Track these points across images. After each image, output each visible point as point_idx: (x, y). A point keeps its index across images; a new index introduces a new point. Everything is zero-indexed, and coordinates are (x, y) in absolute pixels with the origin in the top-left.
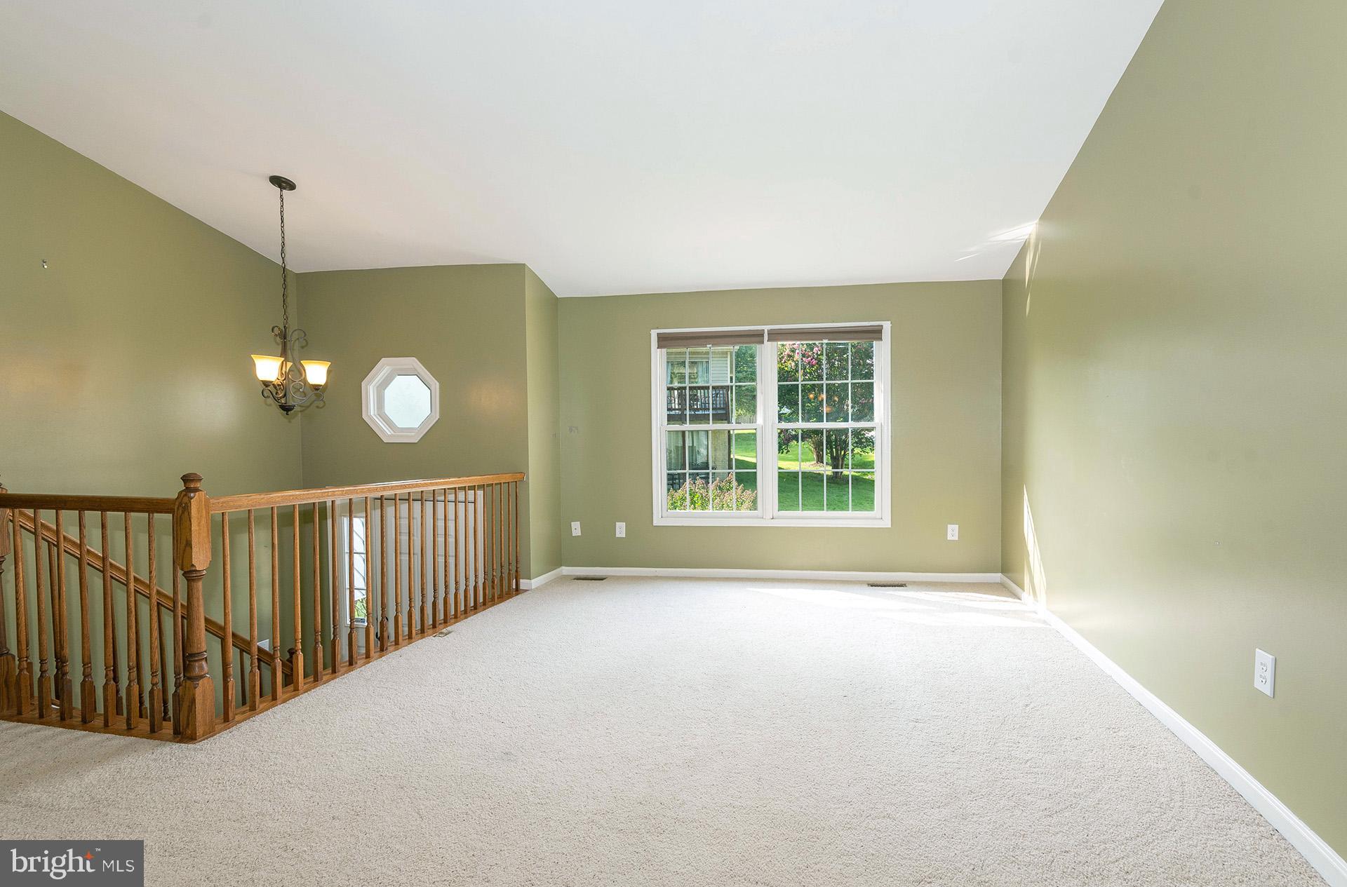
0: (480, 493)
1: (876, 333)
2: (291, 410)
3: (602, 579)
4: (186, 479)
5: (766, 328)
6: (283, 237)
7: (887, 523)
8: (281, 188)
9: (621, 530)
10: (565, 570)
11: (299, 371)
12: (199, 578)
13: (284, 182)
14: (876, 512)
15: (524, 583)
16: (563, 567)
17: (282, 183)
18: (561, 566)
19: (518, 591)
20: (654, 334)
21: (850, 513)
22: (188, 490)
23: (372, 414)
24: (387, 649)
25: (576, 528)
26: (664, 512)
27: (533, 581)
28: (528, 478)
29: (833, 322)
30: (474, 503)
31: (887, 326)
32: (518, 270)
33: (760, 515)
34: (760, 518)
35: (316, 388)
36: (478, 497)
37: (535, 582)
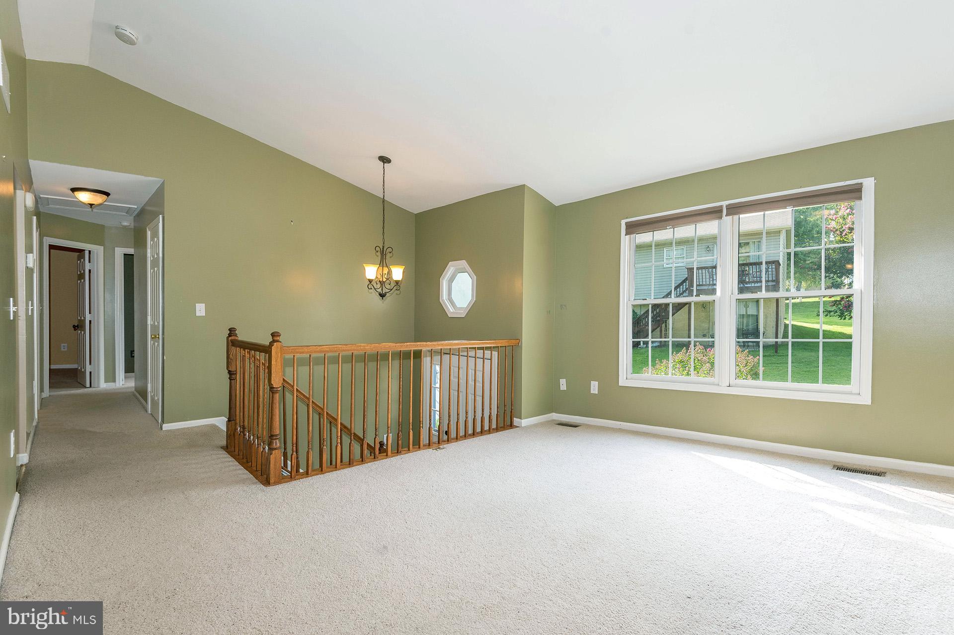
0: (495, 354)
1: (855, 192)
2: (384, 296)
3: (576, 426)
4: (274, 335)
5: (725, 203)
6: (384, 192)
7: (866, 399)
8: (384, 163)
9: (594, 387)
10: (555, 416)
11: (390, 272)
12: (277, 392)
13: (385, 159)
14: (851, 387)
15: (516, 421)
16: (554, 414)
17: (384, 160)
18: (552, 412)
19: (511, 426)
20: (623, 222)
21: (820, 386)
22: (274, 341)
23: (444, 298)
24: (400, 452)
25: (563, 384)
26: (627, 377)
27: (523, 421)
28: (521, 344)
29: (801, 187)
30: (491, 359)
31: (869, 184)
32: (520, 190)
33: (716, 381)
34: (716, 385)
35: (397, 282)
36: (493, 356)
37: (525, 422)
